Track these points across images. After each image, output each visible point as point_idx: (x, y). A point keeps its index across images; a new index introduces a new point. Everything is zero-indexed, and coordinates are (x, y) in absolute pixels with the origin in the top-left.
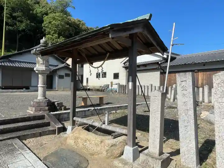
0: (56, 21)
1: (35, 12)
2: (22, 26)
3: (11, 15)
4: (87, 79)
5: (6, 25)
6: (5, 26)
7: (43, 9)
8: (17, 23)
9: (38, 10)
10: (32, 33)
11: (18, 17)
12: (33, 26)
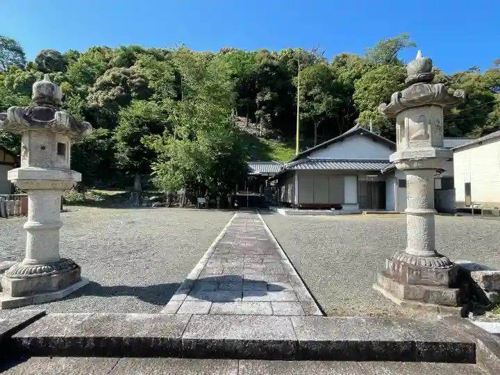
0: (377, 83)
1: (339, 80)
2: (322, 108)
3: (306, 95)
4: (468, 186)
5: (300, 111)
6: (300, 113)
7: (352, 71)
8: (315, 105)
9: (344, 75)
10: (337, 116)
11: (315, 95)
12: (338, 103)
